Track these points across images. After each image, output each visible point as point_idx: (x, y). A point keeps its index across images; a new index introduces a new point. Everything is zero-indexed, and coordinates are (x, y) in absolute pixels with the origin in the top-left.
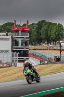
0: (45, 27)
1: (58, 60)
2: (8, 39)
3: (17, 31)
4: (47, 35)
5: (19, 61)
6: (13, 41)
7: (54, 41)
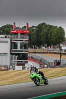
0: (45, 30)
1: (58, 64)
2: (7, 42)
3: (16, 34)
4: (47, 38)
5: (18, 65)
6: (11, 43)
7: (55, 44)
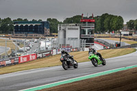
0: (107, 19)
1: (118, 45)
2: (77, 29)
3: (84, 22)
4: (109, 25)
5: (86, 47)
6: (81, 30)
